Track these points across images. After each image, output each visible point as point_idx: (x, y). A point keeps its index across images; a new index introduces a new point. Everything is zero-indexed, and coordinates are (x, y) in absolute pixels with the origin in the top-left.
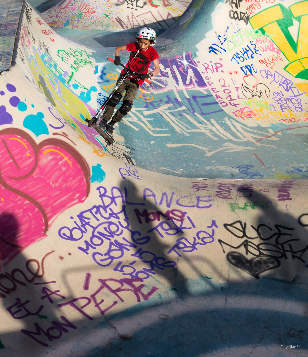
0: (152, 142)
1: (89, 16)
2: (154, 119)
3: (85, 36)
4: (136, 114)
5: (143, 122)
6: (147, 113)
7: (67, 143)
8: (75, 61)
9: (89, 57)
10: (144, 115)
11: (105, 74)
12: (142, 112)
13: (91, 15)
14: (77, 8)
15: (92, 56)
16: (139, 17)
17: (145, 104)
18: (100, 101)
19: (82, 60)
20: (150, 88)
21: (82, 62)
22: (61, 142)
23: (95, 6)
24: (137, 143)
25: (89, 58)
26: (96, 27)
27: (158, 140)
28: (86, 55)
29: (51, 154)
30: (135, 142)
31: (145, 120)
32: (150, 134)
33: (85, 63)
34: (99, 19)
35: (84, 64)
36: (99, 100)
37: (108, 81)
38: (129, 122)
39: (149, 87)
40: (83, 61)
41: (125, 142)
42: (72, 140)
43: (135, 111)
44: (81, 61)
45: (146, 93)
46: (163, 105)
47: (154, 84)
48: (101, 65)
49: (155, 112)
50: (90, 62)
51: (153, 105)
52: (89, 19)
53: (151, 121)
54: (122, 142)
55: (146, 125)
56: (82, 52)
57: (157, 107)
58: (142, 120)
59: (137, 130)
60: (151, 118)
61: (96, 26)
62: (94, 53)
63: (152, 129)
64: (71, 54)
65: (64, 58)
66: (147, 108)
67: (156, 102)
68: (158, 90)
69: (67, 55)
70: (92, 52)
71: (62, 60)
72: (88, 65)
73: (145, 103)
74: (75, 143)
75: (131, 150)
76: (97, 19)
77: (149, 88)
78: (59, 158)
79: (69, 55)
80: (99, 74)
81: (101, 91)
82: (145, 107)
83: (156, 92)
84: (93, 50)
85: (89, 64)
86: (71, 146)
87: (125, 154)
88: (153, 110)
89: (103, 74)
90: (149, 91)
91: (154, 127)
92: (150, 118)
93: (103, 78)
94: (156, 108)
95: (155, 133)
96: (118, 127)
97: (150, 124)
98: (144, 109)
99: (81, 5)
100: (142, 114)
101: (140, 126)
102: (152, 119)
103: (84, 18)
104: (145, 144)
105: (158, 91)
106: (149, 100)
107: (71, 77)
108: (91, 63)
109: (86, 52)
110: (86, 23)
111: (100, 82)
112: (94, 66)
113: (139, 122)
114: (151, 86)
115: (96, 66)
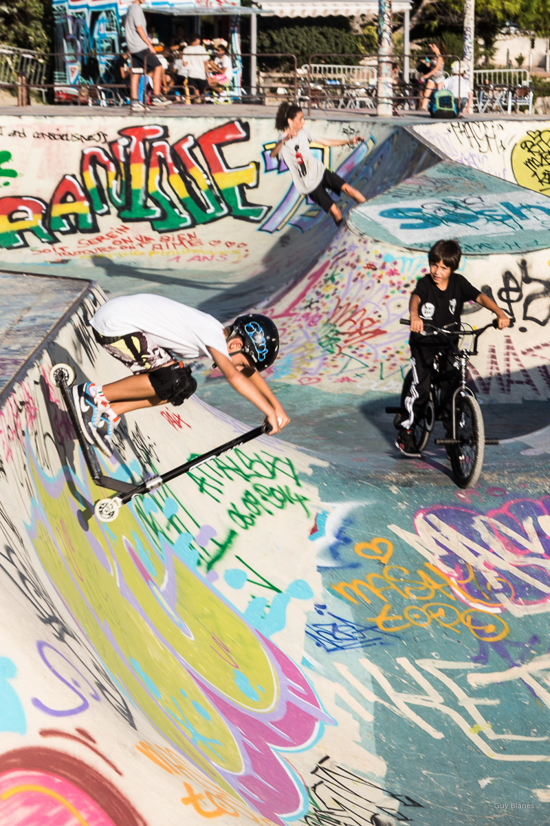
0: (484, 783)
1: (360, 344)
2: (502, 701)
3: (340, 413)
4: (440, 681)
5: (462, 711)
6: (478, 679)
7: (87, 766)
8: (247, 493)
9: (301, 482)
10: (469, 686)
11: (347, 541)
12: (462, 675)
13: (369, 341)
14: (325, 318)
15: (311, 480)
16: (531, 353)
17: (478, 648)
18: (318, 632)
19: (272, 489)
20: (501, 597)
21: (272, 499)
22: (67, 760)
23: (383, 313)
24: (431, 783)
25: (298, 484)
26: (382, 381)
27: (506, 773)
28: (292, 475)
29: (29, 800)
30: (425, 777)
31: (470, 704)
32: (481, 753)
33: (282, 501)
34: (392, 356)
35: (279, 504)
36: (316, 629)
37: (355, 566)
38: (412, 707)
39: (498, 591)
40: (276, 493)
41: (387, 778)
42: (108, 758)
43: (440, 670)
44: (269, 495)
45: (483, 613)
46: (540, 654)
47: (516, 583)
48: (338, 511)
49: (508, 679)
50: (302, 500)
51: (505, 655)
52: (361, 355)
53: (491, 707)
54: (377, 775)
55: (472, 722)
56: (278, 464)
57: (519, 662)
58: (460, 704)
59: (438, 735)
60: (494, 698)
61: (382, 378)
62: (321, 469)
63: (492, 736)
64: (238, 470)
65: (208, 480)
66: (484, 664)
67: (517, 644)
68: (527, 604)
69: (220, 471)
70: (312, 467)
71: (198, 487)
72: (294, 509)
73: (477, 644)
74: (120, 768)
75: (405, 805)
76: (386, 356)
77: (498, 596)
78: (54, 816)
79: (230, 472)
80: (328, 538)
81: (325, 597)
82: (475, 660)
83: (519, 610)
84: (318, 458)
85: (298, 504)
86: (101, 775)
87: (377, 817)
88: (500, 670)
89: (343, 539)
90: (499, 605)
91: (497, 730)
92: (490, 699)
93: (338, 554)
94: (515, 665)
95: (498, 751)
96: (372, 725)
97: (486, 720)
98: (472, 665)
99: (338, 307)
100: (463, 683)
101: (448, 723)
102: (495, 702)
103: (344, 351)
104: (457, 786)
105: (528, 607)
106: (493, 635)
107: (223, 547)
108: (305, 503)
109: (291, 465)
110: (349, 367)
111: (327, 568)
112: (313, 512)
113: (446, 710)
114: (505, 590)
115: (320, 512)
